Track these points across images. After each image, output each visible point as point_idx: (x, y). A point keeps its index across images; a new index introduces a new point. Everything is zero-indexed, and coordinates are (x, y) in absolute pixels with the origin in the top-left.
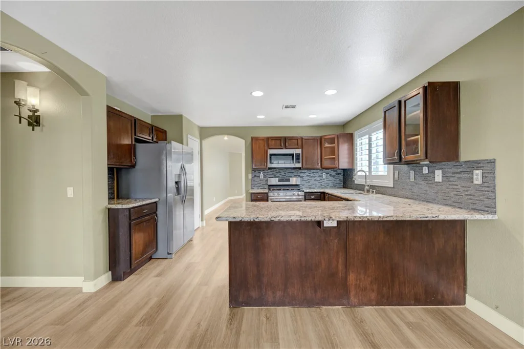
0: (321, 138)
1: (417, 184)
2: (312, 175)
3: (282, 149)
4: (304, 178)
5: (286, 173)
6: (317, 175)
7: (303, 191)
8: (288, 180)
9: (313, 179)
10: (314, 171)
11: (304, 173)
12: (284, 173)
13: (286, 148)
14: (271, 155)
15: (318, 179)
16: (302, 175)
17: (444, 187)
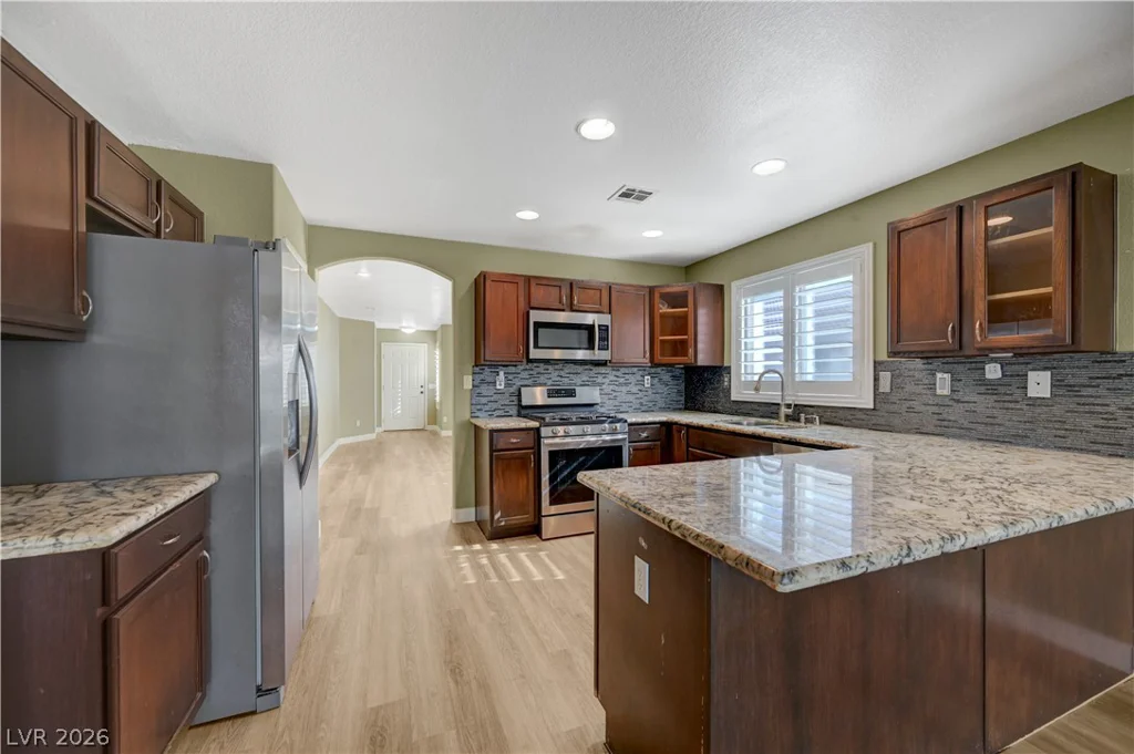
0: (651, 290)
1: (958, 401)
2: (622, 380)
3: (563, 310)
4: (604, 386)
5: (562, 373)
6: (632, 379)
7: (626, 421)
8: (571, 393)
9: (624, 389)
10: (626, 371)
11: (605, 375)
12: (557, 373)
13: (573, 310)
14: (538, 325)
15: (635, 389)
16: (600, 380)
17: (1057, 410)
